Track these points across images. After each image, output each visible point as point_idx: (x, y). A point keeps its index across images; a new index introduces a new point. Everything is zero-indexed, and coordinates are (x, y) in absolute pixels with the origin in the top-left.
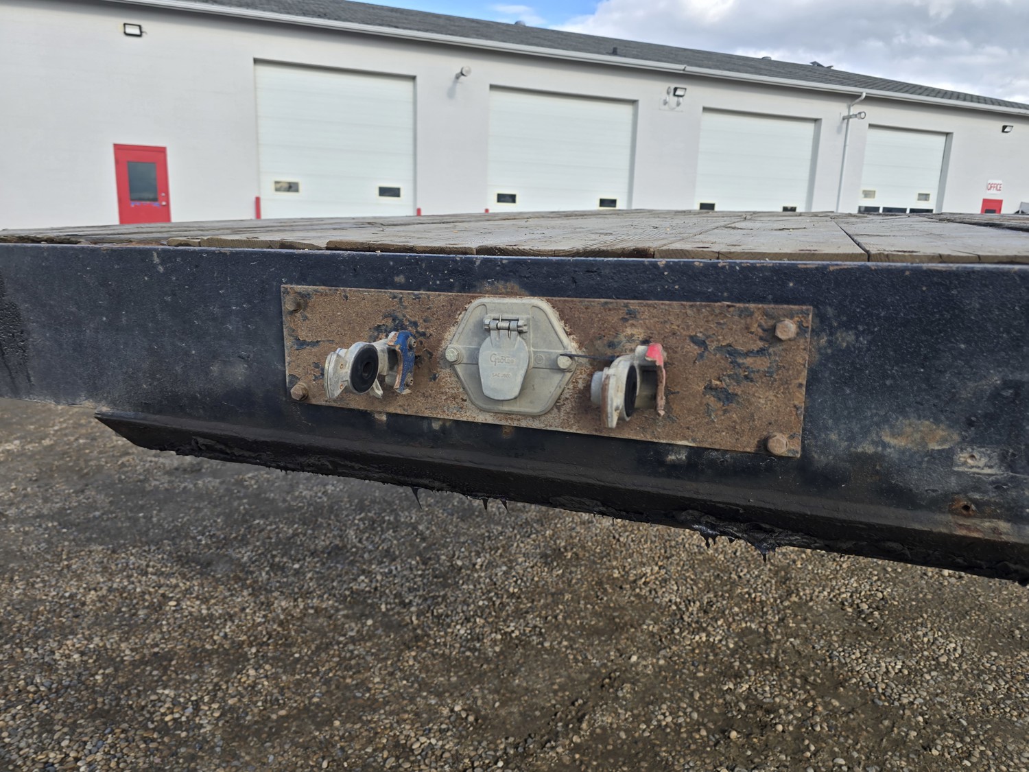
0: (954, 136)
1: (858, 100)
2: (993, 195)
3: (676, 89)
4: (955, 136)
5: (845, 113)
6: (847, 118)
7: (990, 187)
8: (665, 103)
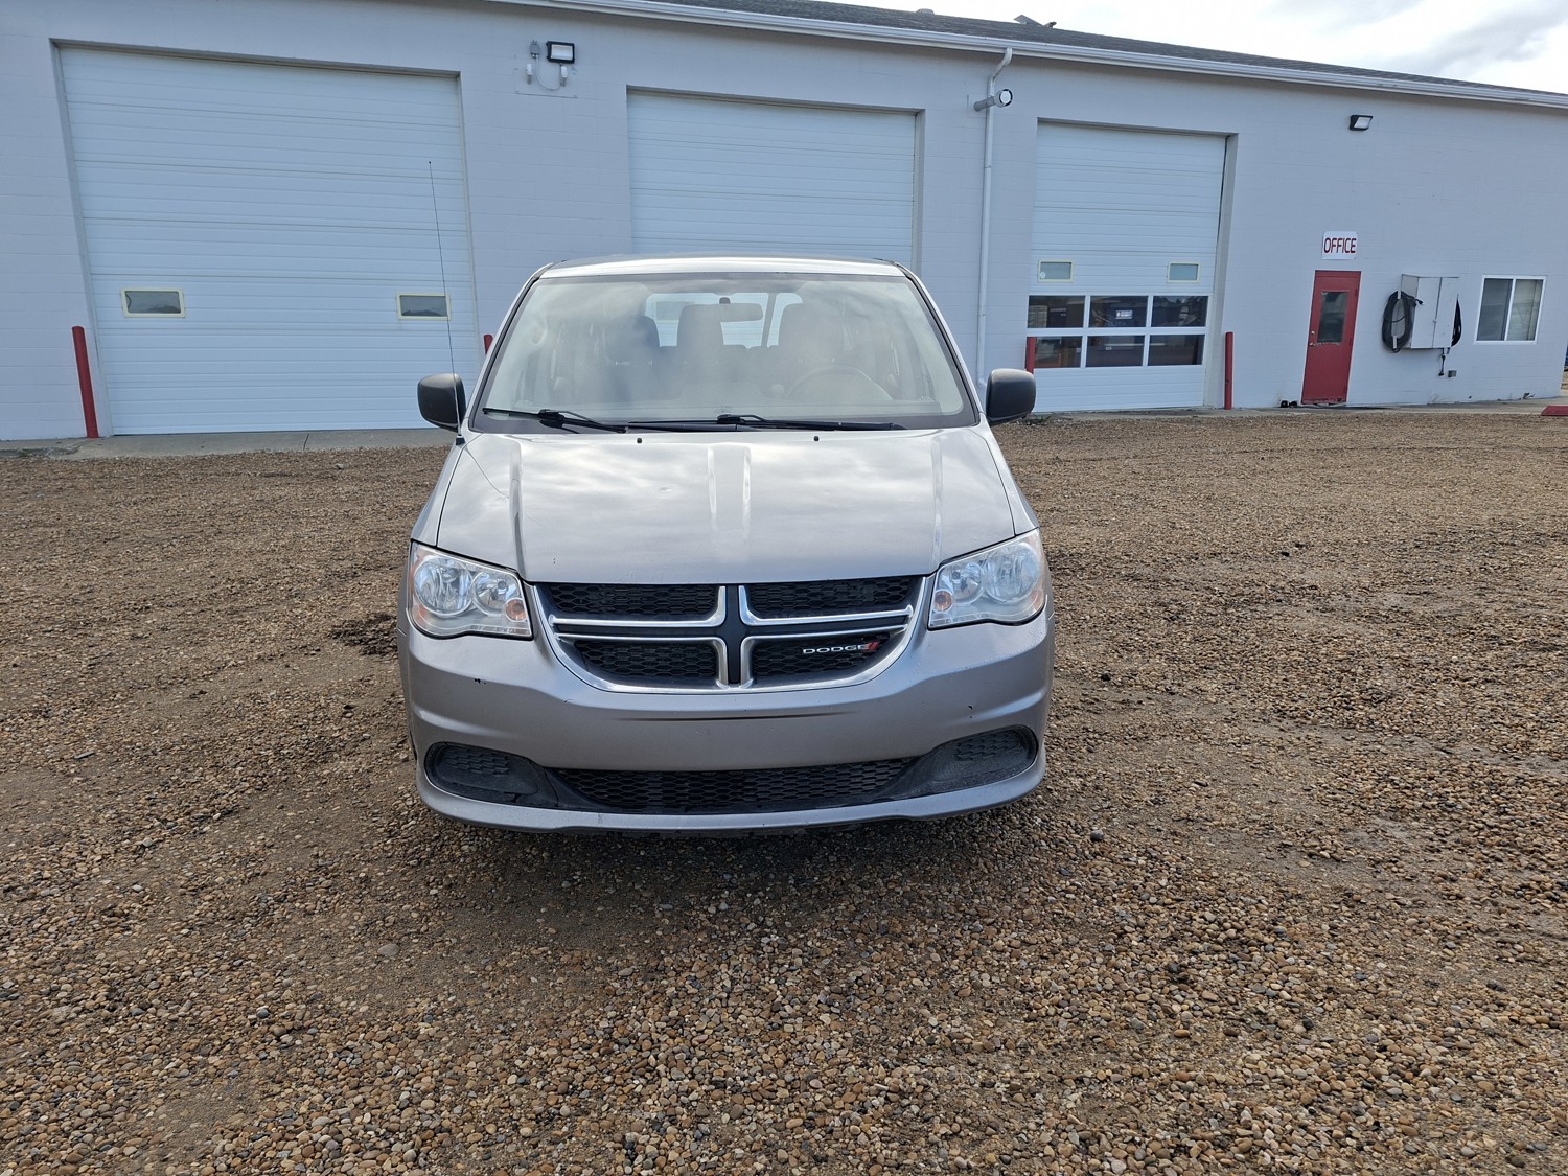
0: (1240, 138)
1: (1000, 66)
2: (1337, 261)
3: (549, 45)
4: (1241, 140)
5: (981, 98)
6: (982, 107)
7: (1333, 244)
8: (530, 80)
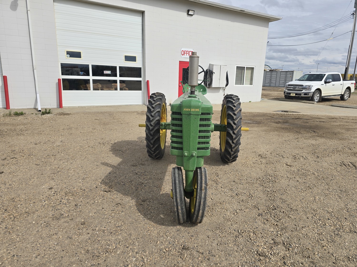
2: (187, 58)
4: (146, 13)
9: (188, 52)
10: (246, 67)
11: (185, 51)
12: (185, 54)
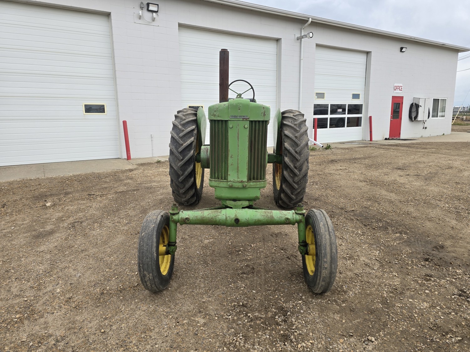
1: (306, 24)
2: (398, 93)
3: (148, 5)
4: (372, 54)
5: (299, 36)
8: (140, 18)
9: (399, 87)
10: (440, 98)
11: (397, 86)
12: (397, 89)
